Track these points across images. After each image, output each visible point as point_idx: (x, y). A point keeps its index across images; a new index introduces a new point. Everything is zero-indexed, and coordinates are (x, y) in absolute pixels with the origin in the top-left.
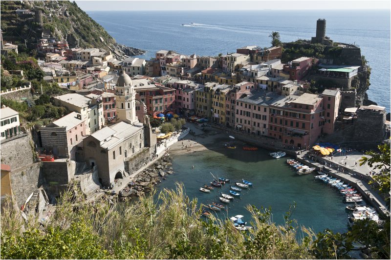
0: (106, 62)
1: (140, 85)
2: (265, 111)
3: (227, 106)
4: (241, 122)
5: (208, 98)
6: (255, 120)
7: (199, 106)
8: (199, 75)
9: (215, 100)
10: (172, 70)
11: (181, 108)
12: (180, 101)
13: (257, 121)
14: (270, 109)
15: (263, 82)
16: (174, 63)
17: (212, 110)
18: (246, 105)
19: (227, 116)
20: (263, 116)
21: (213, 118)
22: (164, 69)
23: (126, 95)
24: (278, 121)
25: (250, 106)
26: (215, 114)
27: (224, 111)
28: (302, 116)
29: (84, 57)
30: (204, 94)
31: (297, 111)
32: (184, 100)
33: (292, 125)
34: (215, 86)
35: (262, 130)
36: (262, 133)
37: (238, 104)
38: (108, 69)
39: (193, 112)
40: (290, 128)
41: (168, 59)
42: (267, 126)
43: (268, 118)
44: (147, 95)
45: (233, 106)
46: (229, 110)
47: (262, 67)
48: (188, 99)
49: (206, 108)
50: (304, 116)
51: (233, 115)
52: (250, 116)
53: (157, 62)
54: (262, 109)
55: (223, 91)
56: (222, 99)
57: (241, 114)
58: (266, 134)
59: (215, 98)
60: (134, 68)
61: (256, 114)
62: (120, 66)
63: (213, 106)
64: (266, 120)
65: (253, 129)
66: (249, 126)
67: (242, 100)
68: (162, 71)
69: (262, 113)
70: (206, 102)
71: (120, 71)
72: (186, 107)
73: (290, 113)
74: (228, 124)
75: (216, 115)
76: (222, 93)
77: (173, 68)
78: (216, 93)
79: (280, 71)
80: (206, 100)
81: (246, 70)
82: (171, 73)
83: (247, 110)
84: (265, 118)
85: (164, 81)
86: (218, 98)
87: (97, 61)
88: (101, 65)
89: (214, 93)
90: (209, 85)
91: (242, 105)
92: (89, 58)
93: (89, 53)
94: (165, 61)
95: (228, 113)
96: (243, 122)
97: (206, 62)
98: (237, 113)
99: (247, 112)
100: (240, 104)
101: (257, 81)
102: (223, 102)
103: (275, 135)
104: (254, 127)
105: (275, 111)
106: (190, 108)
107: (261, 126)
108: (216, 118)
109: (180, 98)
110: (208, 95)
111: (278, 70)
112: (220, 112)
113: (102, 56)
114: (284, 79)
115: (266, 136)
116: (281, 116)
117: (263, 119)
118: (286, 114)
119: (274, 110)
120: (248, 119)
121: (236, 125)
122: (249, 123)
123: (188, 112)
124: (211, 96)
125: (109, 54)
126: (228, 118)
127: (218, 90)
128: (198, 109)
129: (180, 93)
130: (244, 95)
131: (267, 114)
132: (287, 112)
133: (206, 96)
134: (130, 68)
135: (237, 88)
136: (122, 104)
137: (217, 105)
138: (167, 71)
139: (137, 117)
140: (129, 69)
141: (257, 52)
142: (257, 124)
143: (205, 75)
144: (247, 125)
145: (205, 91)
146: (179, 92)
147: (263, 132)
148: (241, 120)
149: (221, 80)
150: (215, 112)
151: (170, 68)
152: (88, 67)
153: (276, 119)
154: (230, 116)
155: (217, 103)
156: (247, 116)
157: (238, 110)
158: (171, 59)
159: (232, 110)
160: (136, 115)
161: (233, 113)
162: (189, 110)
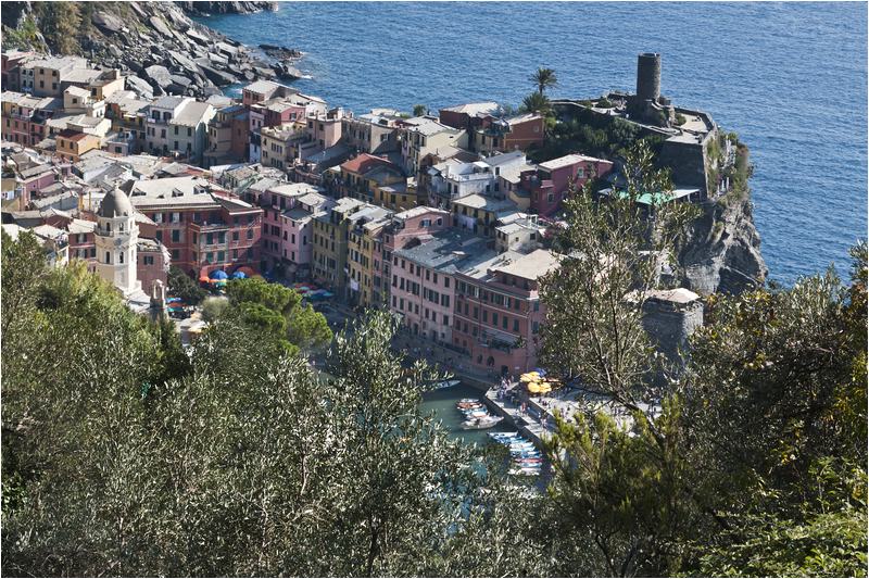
0: (103, 102)
1: (174, 195)
2: (447, 285)
3: (376, 264)
4: (402, 308)
5: (338, 241)
6: (428, 304)
7: (318, 257)
8: (336, 174)
9: (353, 246)
10: (274, 147)
11: (279, 257)
12: (275, 239)
13: (432, 306)
14: (457, 282)
15: (468, 210)
16: (287, 126)
17: (346, 270)
18: (412, 266)
19: (375, 288)
20: (443, 296)
21: (347, 291)
22: (257, 141)
23: (116, 237)
24: (471, 311)
25: (418, 269)
26: (352, 281)
27: (369, 276)
28: (513, 304)
29: (42, 83)
30: (330, 230)
31: (506, 291)
32: (286, 238)
33: (495, 322)
34: (356, 209)
35: (441, 329)
36: (440, 335)
37: (396, 264)
38: (107, 124)
39: (306, 272)
40: (491, 330)
41: (270, 113)
42: (451, 322)
43: (452, 302)
44: (189, 220)
45: (387, 267)
46: (378, 274)
47: (476, 170)
48: (293, 236)
49: (332, 264)
50: (517, 305)
51: (387, 289)
52: (418, 294)
53: (241, 117)
54: (441, 280)
55: (369, 226)
56: (366, 246)
57: (402, 287)
58: (448, 339)
59: (354, 241)
60: (177, 128)
61: (431, 291)
62: (141, 119)
63: (349, 261)
64: (448, 305)
65: (424, 325)
66: (416, 318)
67: (406, 253)
68: (252, 147)
69: (440, 289)
70: (333, 249)
71: (139, 132)
72: (289, 257)
73: (492, 294)
75: (354, 285)
76: (366, 231)
77: (277, 143)
78: (355, 230)
79: (513, 188)
80: (333, 244)
81: (439, 174)
82: (272, 154)
83: (414, 279)
84: (445, 301)
85: (241, 184)
87: (75, 101)
88: (87, 111)
89: (351, 228)
90: (345, 205)
91: (403, 267)
92: (54, 86)
93: (55, 73)
94: (262, 117)
95: (377, 281)
96: (406, 305)
97: (362, 135)
98: (395, 285)
99: (414, 284)
100: (400, 262)
101: (456, 206)
102: (368, 254)
103: (465, 343)
104: (425, 320)
105: (465, 286)
106: (297, 260)
107: (439, 319)
108: (354, 292)
109: (277, 231)
110: (338, 234)
111: (510, 184)
112: (363, 278)
113: (92, 83)
114: (514, 209)
115: (448, 346)
116: (476, 300)
117: (442, 304)
118: (485, 296)
119: (463, 285)
120: (416, 300)
122: (417, 312)
123: (292, 269)
124: (346, 236)
125: (115, 78)
126: (378, 294)
127: (362, 221)
128: (317, 264)
129: (276, 219)
130: (415, 242)
131: (451, 292)
132: (486, 292)
133: (333, 233)
134: (167, 129)
135: (398, 223)
136: (108, 254)
137: (356, 261)
138: (264, 148)
139: (140, 282)
140: (164, 132)
141: (486, 123)
142: (431, 315)
143: (349, 175)
144: (412, 314)
145: (332, 221)
146: (276, 215)
147: (443, 335)
148: (402, 301)
149: (382, 192)
150: (353, 276)
151: (270, 142)
152: (52, 116)
153: (467, 306)
154: (381, 290)
155: (357, 253)
156: (414, 293)
157: (395, 277)
158: (278, 115)
159: (384, 276)
160: (138, 278)
161: (386, 284)
162: (295, 264)
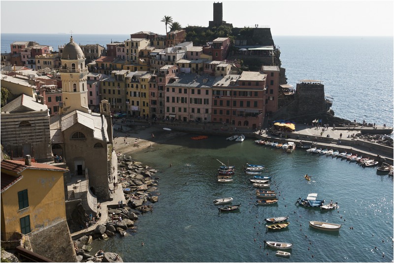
2: (207, 93)
3: (153, 94)
4: (174, 111)
5: (122, 89)
6: (194, 105)
8: (94, 65)
9: (130, 89)
10: (45, 63)
13: (196, 106)
14: (213, 91)
15: (185, 65)
17: (128, 102)
18: (180, 90)
19: (152, 106)
20: (205, 99)
21: (129, 112)
22: (32, 63)
24: (225, 103)
25: (185, 90)
26: (132, 106)
27: (147, 101)
28: (253, 94)
30: (116, 84)
31: (246, 89)
33: (242, 105)
34: (128, 73)
35: (203, 115)
37: (168, 91)
40: (240, 109)
41: (33, 50)
42: (210, 111)
43: (210, 102)
45: (161, 94)
46: (154, 99)
47: (176, 50)
48: (91, 92)
49: (119, 101)
50: (256, 94)
51: (161, 104)
52: (186, 102)
53: (17, 56)
54: (203, 92)
55: (143, 77)
56: (144, 87)
57: (173, 101)
58: (209, 120)
59: (132, 87)
61: (195, 99)
63: (129, 97)
64: (208, 104)
65: (191, 116)
66: (185, 114)
67: (172, 85)
69: (203, 96)
70: (119, 93)
73: (240, 92)
74: (154, 116)
75: (135, 108)
76: (142, 80)
77: (47, 60)
78: (132, 81)
79: (199, 54)
80: (119, 91)
81: (158, 54)
83: (183, 95)
84: (206, 101)
86: (137, 87)
89: (129, 81)
90: (119, 73)
91: (174, 91)
94: (29, 53)
95: (154, 102)
96: (177, 110)
97: (92, 51)
98: (168, 101)
99: (182, 98)
100: (171, 90)
101: (178, 64)
102: (145, 91)
103: (221, 119)
104: (192, 114)
105: (219, 92)
106: (94, 103)
107: (203, 111)
108: (134, 112)
110: (122, 85)
111: (196, 52)
112: (141, 103)
115: (209, 123)
116: (228, 97)
117: (205, 104)
118: (234, 94)
120: (183, 106)
121: (166, 115)
122: (185, 111)
126: (154, 109)
127: (134, 77)
130: (172, 80)
131: (210, 97)
132: (235, 92)
133: (119, 85)
137: (135, 96)
138: (38, 65)
141: (156, 36)
142: (196, 111)
144: (182, 113)
145: (117, 80)
147: (205, 119)
148: (173, 108)
149: (128, 67)
150: (133, 104)
153: (221, 101)
154: (157, 106)
155: (135, 92)
156: (182, 102)
157: (168, 98)
159: (159, 99)
161: (161, 102)
162: (94, 106)
